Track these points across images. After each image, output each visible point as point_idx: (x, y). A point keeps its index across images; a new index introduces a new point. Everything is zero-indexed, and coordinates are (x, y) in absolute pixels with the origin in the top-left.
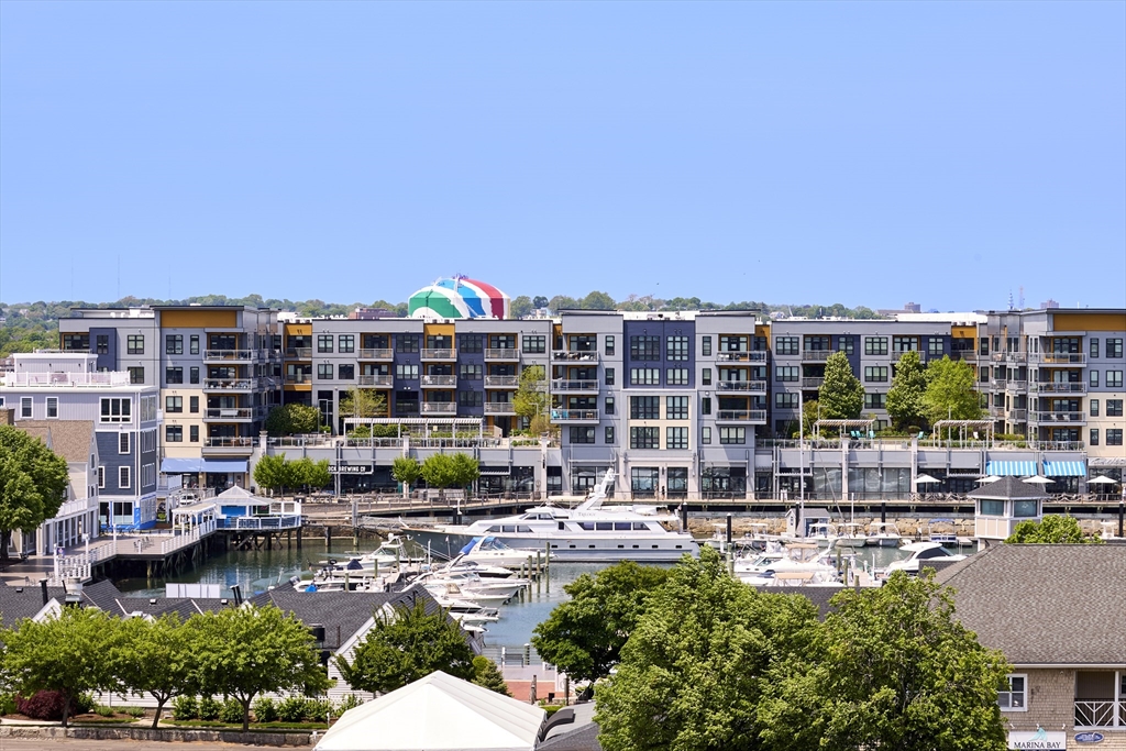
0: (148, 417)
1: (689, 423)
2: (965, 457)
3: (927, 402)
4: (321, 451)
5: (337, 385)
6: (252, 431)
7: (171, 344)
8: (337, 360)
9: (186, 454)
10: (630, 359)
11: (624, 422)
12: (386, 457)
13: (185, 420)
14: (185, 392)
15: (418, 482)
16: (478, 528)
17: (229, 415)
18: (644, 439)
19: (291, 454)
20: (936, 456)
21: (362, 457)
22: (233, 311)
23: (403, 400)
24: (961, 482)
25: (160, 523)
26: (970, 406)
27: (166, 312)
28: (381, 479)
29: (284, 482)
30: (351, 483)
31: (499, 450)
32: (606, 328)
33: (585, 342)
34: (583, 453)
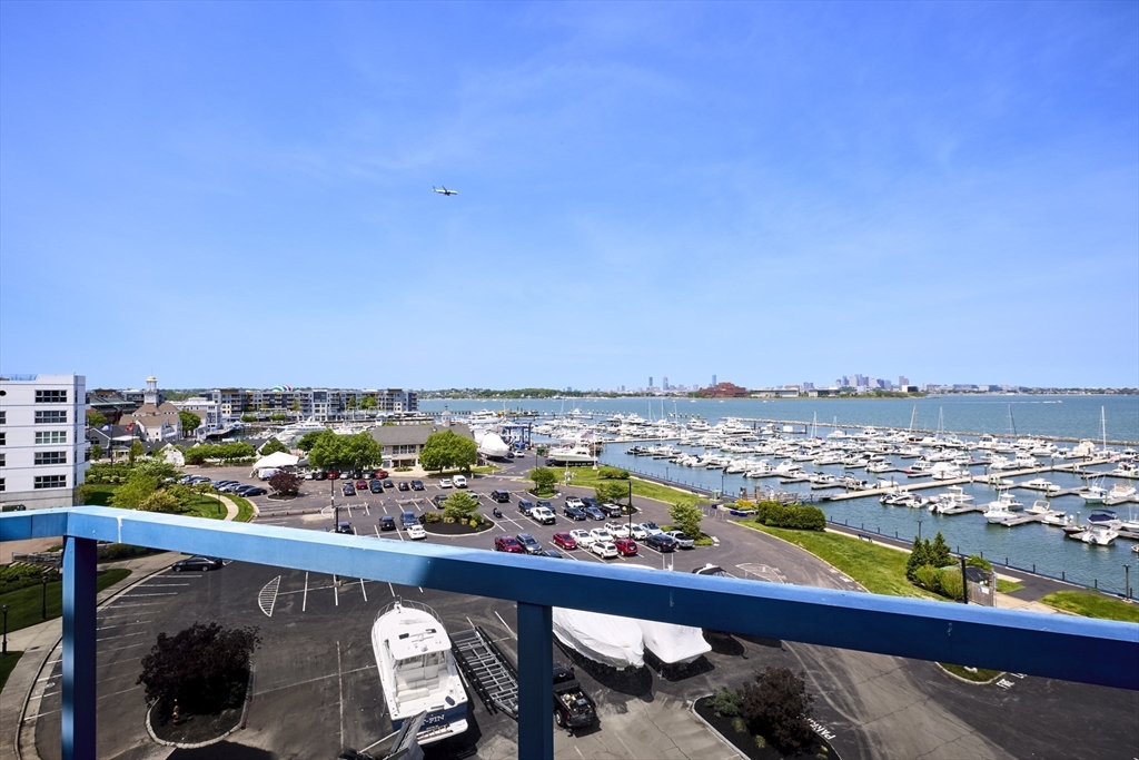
0: (219, 409)
1: (325, 408)
2: (374, 413)
3: (368, 404)
4: (255, 414)
5: (258, 403)
6: (241, 411)
7: (223, 396)
8: (258, 399)
9: (227, 416)
10: (315, 398)
11: (314, 408)
12: (268, 415)
13: (227, 410)
14: (226, 405)
15: (274, 419)
16: (286, 427)
17: (236, 408)
18: (317, 411)
19: (249, 415)
20: (369, 412)
21: (263, 416)
22: (237, 390)
23: (272, 405)
24: (374, 417)
25: (222, 428)
26: (375, 404)
27: (222, 391)
28: (267, 419)
29: (247, 420)
30: (261, 420)
31: (290, 413)
32: (309, 393)
33: (306, 395)
34: (306, 414)
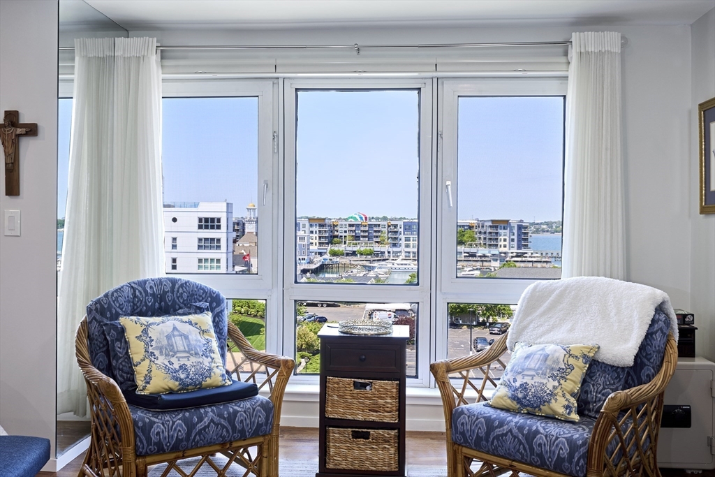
0: (308, 240)
2: (473, 250)
3: (465, 238)
4: (341, 248)
5: (343, 234)
6: (328, 244)
7: (311, 226)
8: (344, 229)
9: (314, 248)
10: (405, 229)
11: (403, 242)
12: (355, 249)
13: (314, 241)
14: (314, 235)
15: (361, 254)
16: (376, 264)
17: (323, 240)
18: (407, 246)
19: (336, 248)
20: (468, 250)
21: (350, 249)
22: (324, 219)
23: (357, 238)
24: (473, 255)
25: (311, 262)
26: (473, 239)
27: (310, 219)
28: (354, 253)
29: (334, 254)
30: (348, 254)
31: (377, 248)
32: (400, 223)
33: (395, 226)
34: (395, 249)
